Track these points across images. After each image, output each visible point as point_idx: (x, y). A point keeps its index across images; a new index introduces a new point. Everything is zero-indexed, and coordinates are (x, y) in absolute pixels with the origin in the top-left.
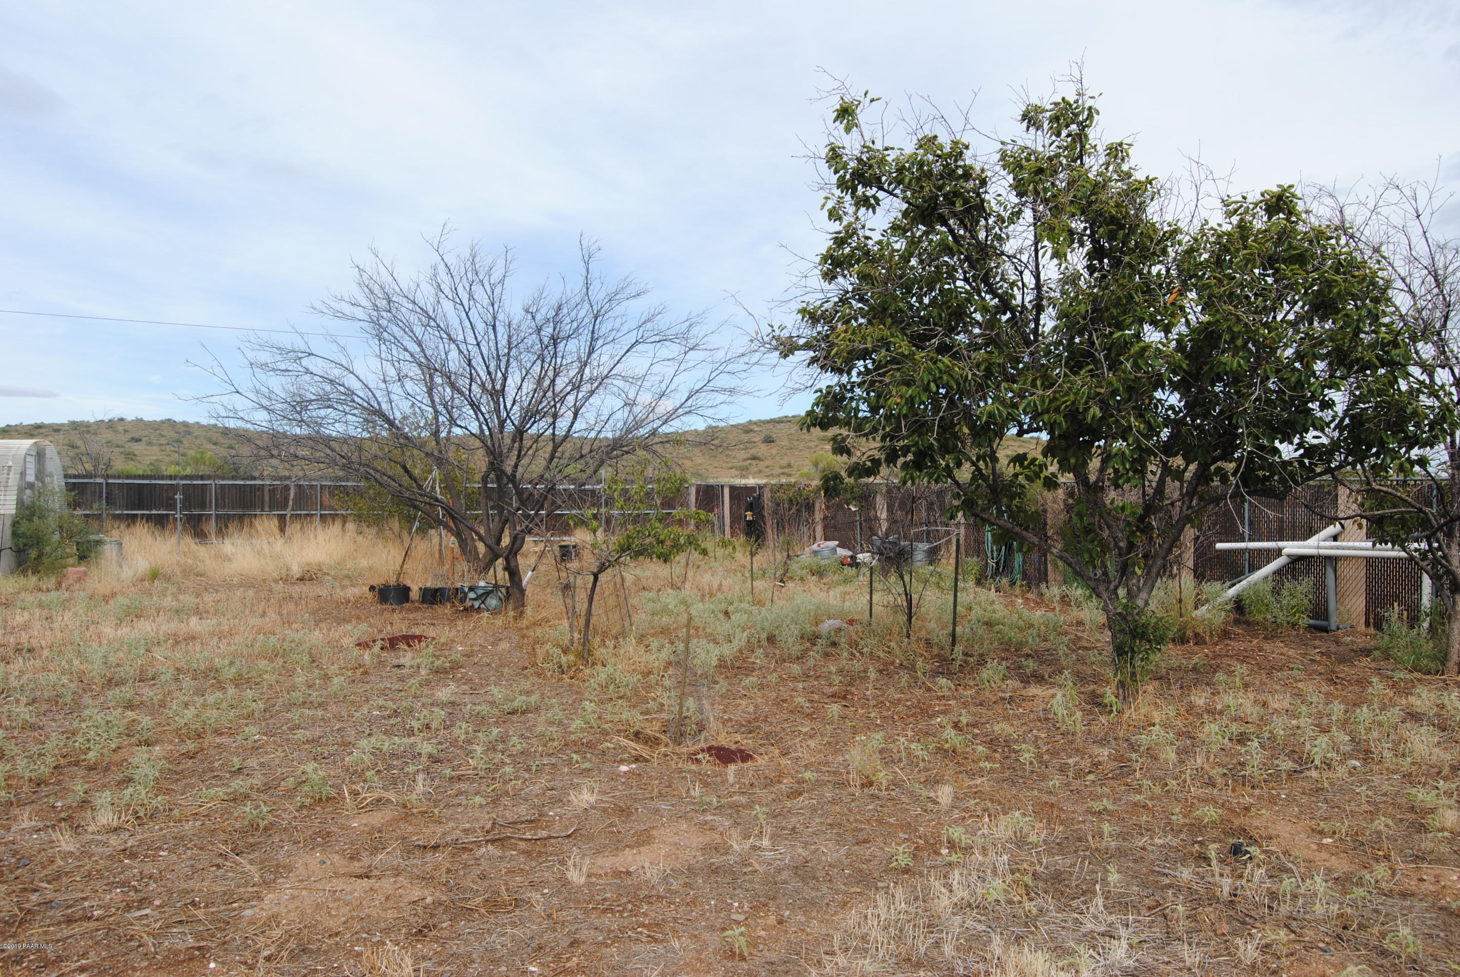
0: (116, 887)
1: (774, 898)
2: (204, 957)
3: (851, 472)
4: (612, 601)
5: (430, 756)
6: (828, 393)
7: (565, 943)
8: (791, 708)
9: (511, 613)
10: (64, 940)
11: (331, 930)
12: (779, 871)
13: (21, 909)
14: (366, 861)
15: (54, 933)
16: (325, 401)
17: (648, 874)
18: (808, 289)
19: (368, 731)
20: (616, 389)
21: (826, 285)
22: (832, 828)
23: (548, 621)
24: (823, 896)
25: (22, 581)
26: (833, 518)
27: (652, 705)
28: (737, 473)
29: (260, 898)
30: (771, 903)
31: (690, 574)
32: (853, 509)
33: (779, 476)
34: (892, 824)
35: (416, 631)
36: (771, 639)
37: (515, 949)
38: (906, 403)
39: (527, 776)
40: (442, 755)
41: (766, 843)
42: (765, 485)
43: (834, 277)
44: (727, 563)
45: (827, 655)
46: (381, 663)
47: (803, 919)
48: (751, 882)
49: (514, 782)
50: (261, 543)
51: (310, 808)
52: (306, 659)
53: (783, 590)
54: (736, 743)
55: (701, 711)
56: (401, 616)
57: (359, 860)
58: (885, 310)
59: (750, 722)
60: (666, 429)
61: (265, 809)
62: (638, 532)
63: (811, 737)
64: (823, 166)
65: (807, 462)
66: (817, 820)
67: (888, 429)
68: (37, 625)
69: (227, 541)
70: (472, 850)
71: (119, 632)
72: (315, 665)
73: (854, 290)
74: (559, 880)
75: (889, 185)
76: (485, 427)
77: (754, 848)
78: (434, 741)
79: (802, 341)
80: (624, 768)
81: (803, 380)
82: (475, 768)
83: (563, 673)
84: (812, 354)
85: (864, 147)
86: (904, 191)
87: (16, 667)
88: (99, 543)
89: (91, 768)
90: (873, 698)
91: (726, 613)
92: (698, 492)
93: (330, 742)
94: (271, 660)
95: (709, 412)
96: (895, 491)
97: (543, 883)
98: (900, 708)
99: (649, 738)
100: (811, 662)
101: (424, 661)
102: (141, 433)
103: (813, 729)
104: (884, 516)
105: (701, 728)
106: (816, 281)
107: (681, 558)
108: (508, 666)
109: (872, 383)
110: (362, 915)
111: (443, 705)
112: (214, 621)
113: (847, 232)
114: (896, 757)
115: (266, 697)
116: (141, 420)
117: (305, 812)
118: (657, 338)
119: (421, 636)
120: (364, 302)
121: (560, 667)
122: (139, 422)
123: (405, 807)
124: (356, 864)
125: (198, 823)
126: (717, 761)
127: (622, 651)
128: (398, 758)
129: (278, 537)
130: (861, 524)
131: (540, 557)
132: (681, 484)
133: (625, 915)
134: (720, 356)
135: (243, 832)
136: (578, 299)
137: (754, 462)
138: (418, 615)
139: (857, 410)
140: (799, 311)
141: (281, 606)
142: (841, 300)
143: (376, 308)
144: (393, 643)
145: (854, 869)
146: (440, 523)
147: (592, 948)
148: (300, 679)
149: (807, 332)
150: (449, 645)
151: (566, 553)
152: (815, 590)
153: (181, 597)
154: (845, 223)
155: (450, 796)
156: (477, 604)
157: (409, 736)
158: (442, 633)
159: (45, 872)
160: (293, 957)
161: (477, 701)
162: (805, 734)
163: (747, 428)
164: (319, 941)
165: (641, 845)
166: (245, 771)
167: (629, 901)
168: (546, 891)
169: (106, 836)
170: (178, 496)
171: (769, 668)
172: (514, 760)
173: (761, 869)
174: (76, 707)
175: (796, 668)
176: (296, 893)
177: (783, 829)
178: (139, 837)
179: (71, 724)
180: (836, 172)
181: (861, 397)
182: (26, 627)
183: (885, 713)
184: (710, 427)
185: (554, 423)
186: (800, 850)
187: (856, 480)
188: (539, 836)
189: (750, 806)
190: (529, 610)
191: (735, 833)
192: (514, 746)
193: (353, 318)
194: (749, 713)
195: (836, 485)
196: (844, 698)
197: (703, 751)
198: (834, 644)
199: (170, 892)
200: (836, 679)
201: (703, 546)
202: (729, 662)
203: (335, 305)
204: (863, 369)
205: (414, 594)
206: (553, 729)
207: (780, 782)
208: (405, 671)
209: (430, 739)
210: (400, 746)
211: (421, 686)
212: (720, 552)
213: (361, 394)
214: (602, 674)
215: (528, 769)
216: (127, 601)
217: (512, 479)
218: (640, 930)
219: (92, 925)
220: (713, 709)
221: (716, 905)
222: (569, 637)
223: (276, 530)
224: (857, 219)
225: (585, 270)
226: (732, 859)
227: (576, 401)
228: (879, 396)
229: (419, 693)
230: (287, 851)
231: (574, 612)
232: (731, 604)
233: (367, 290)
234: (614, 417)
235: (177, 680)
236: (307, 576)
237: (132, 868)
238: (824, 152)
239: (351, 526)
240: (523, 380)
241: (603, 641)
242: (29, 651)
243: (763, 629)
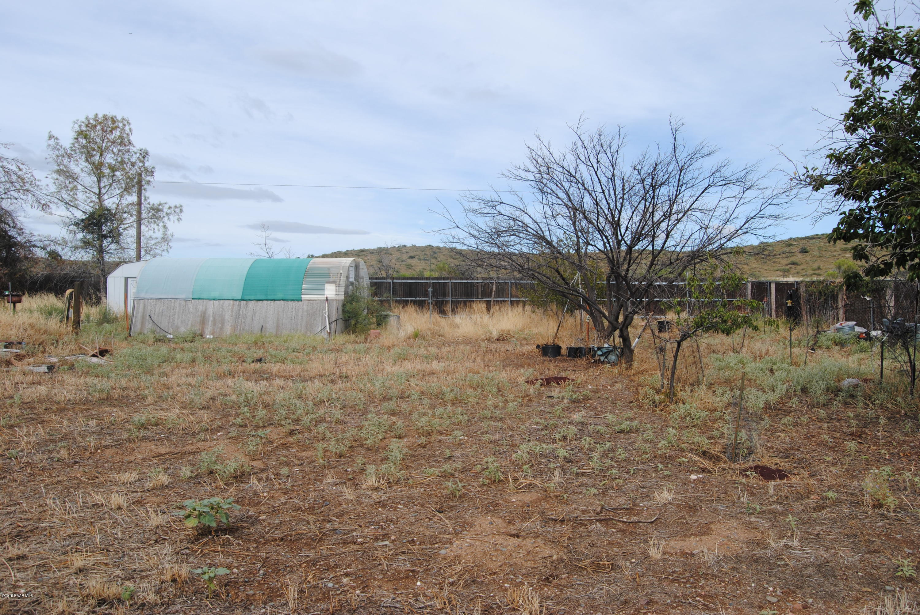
0: (372, 525)
1: (801, 588)
2: (415, 577)
3: (868, 272)
4: (690, 360)
5: (565, 458)
6: (850, 215)
7: (643, 602)
8: (818, 442)
9: (624, 365)
10: (339, 554)
11: (492, 570)
12: (806, 566)
13: (320, 532)
14: (518, 525)
15: (335, 550)
16: (510, 231)
17: (706, 558)
18: (834, 140)
19: (528, 438)
20: (694, 218)
21: (848, 136)
22: (849, 538)
23: (648, 372)
24: (840, 591)
25: (347, 337)
26: (852, 305)
27: (715, 433)
28: (781, 274)
29: (451, 543)
30: (798, 591)
31: (746, 342)
32: (868, 299)
33: (811, 275)
34: (899, 540)
35: (563, 375)
36: (804, 390)
37: (608, 600)
38: (915, 220)
39: (627, 476)
40: (573, 458)
41: (796, 543)
42: (801, 282)
43: (856, 130)
44: (773, 335)
45: (846, 404)
46: (540, 394)
47: (824, 607)
48: (784, 573)
49: (618, 480)
50: (477, 317)
51: (488, 485)
52: (495, 390)
53: (814, 355)
54: (776, 464)
55: (750, 439)
56: (554, 365)
57: (514, 524)
58: (897, 150)
59: (786, 450)
60: (730, 244)
61: (460, 485)
62: (709, 314)
63: (833, 465)
64: (845, 46)
65: (832, 266)
66: (837, 530)
67: (898, 240)
68: (352, 362)
69: (457, 316)
70: (586, 525)
71: (393, 369)
72: (500, 393)
73: (871, 138)
74: (643, 553)
75: (901, 55)
76: (607, 245)
77: (786, 546)
78: (568, 448)
79: (830, 178)
80: (693, 477)
81: (830, 206)
82: (593, 469)
83: (656, 407)
84: (837, 186)
85: (879, 29)
86: (913, 59)
87: (338, 386)
88: (387, 316)
89: (369, 449)
90: (883, 438)
91: (772, 371)
92: (752, 287)
93: (505, 444)
94: (475, 389)
95: (760, 232)
96: (901, 286)
97: (632, 555)
98: (905, 448)
99: (713, 456)
100: (834, 409)
101: (567, 395)
102: (415, 253)
103: (835, 459)
104: (892, 304)
105: (751, 452)
106: (841, 134)
107: (740, 331)
108: (620, 400)
109: (887, 206)
110: (512, 563)
111: (576, 424)
112: (446, 363)
113: (865, 95)
114: (902, 486)
115: (469, 412)
116: (415, 246)
117: (485, 488)
118: (724, 183)
119: (566, 378)
120: (533, 169)
121: (654, 402)
122: (414, 246)
123: (546, 491)
124: (512, 527)
125: (422, 489)
126: (761, 478)
127: (697, 394)
128: (545, 458)
129: (486, 314)
130: (873, 311)
131: (644, 329)
132: (739, 281)
133: (688, 586)
134: (768, 193)
135: (447, 497)
136: (668, 159)
137: (793, 266)
138: (565, 364)
139: (874, 227)
140: (828, 156)
141: (484, 356)
142: (861, 146)
143: (540, 172)
144: (548, 382)
145: (866, 573)
146: (580, 307)
147: (662, 608)
148: (490, 402)
149: (834, 171)
150: (583, 385)
151: (662, 326)
152: (837, 356)
153: (430, 349)
154: (863, 89)
155: (575, 486)
156: (602, 359)
157: (553, 443)
158: (580, 377)
159: (336, 511)
160: (466, 585)
161: (598, 423)
162: (829, 462)
163: (789, 243)
164: (484, 576)
165: (702, 535)
166: (453, 459)
167: (692, 576)
168: (633, 560)
169: (371, 492)
170: (430, 290)
171: (802, 411)
172: (619, 465)
173: (791, 564)
174: (366, 412)
175: (822, 413)
176: (473, 542)
177: (810, 534)
178: (388, 495)
179: (361, 422)
180: (856, 50)
181: (876, 217)
182: (346, 364)
183: (892, 451)
184: (762, 243)
185: (653, 241)
186: (823, 553)
187: (872, 278)
188: (632, 520)
189: (784, 513)
190: (635, 364)
191: (773, 534)
192: (620, 455)
193: (527, 180)
194: (786, 443)
195: (856, 282)
196: (860, 436)
197: (751, 468)
198: (852, 396)
199: (401, 532)
200: (854, 423)
201: (755, 324)
202: (772, 406)
203: (515, 172)
204: (878, 197)
205: (564, 351)
206: (647, 445)
207: (808, 497)
208: (555, 400)
209: (566, 446)
210: (545, 450)
211: (563, 410)
212: (768, 328)
213: (532, 227)
214: (682, 409)
215: (628, 472)
216: (399, 351)
217: (625, 278)
218: (698, 598)
219: (356, 547)
220: (759, 439)
221: (755, 588)
222: (661, 383)
223: (485, 310)
224: (874, 84)
225: (673, 140)
226: (769, 553)
227: (668, 226)
228: (891, 216)
229: (561, 415)
230: (472, 513)
231: (664, 367)
232: (775, 364)
233: (534, 161)
234: (693, 237)
235: (420, 399)
236: (501, 338)
237: (382, 514)
238: (847, 36)
239: (528, 308)
240: (633, 213)
241: (683, 386)
242: (346, 377)
243: (798, 383)
